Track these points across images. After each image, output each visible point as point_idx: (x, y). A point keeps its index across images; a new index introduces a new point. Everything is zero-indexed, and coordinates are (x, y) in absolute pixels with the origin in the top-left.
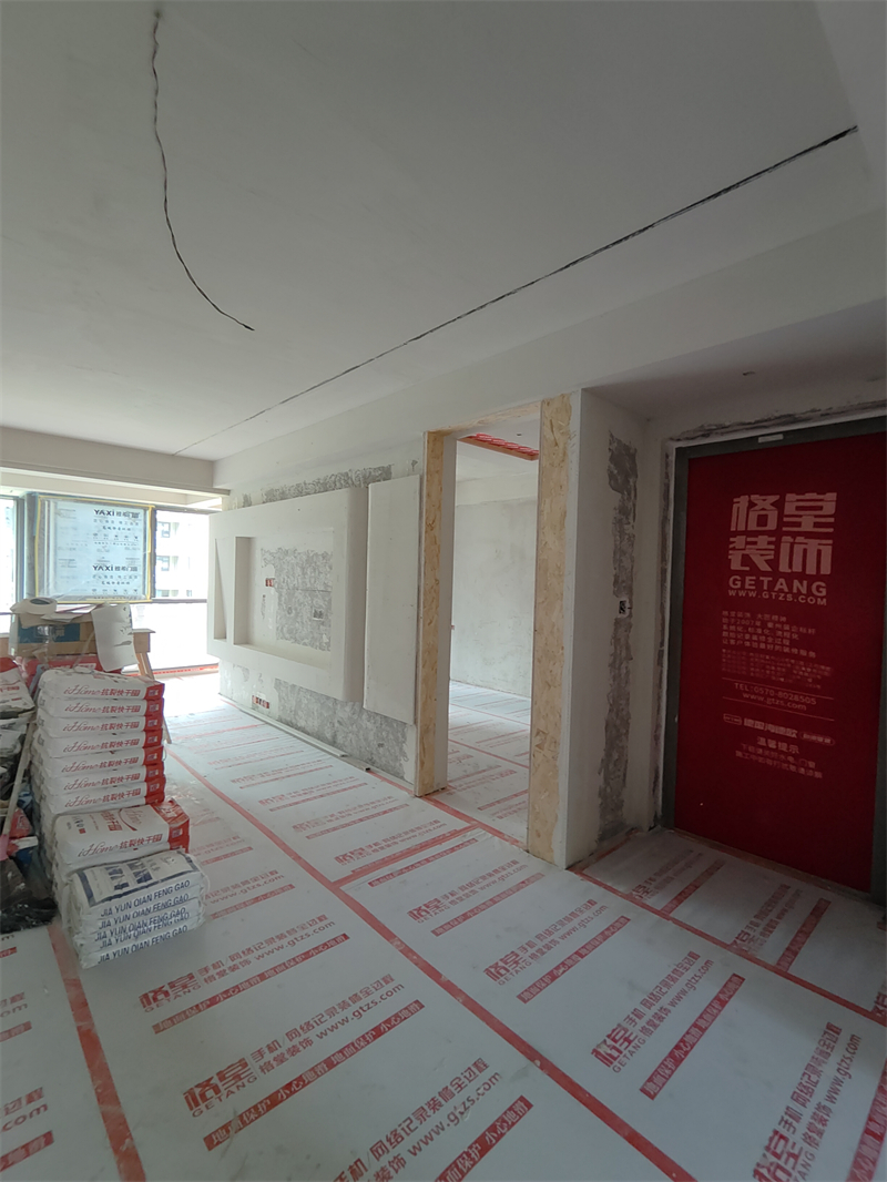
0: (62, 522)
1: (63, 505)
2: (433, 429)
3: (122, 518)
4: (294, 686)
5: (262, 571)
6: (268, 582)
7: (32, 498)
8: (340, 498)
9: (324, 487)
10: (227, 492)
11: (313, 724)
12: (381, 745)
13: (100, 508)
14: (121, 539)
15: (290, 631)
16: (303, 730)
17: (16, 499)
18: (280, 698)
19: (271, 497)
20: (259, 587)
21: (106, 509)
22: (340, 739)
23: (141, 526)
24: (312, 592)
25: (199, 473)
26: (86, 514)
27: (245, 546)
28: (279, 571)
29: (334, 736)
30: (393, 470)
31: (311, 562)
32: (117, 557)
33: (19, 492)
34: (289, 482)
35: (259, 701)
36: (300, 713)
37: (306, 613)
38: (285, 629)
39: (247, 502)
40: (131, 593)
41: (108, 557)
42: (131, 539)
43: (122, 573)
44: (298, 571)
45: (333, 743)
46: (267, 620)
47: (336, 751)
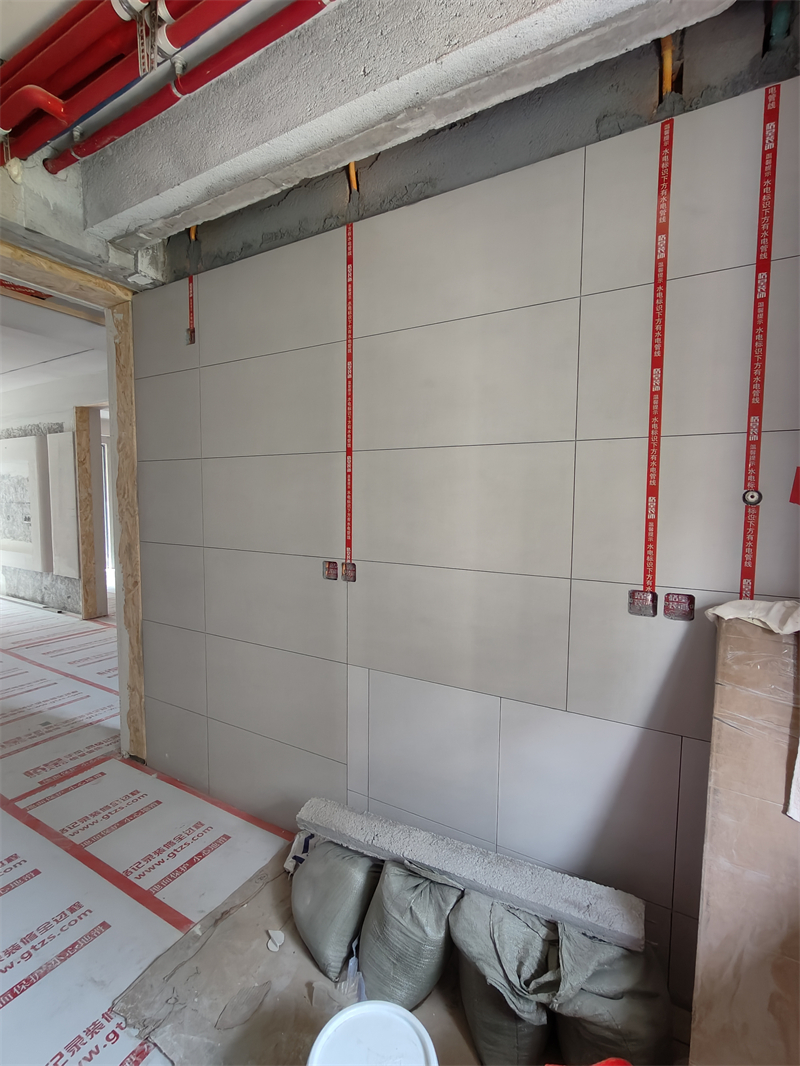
2: (78, 405)
4: (15, 569)
8: (30, 442)
9: (25, 433)
11: (29, 593)
12: (69, 597)
15: (10, 532)
16: (23, 598)
18: (7, 580)
22: (46, 599)
29: (43, 598)
30: (64, 425)
31: (20, 483)
36: (20, 587)
37: (20, 519)
38: (6, 531)
44: (12, 490)
45: (42, 603)
47: (42, 606)
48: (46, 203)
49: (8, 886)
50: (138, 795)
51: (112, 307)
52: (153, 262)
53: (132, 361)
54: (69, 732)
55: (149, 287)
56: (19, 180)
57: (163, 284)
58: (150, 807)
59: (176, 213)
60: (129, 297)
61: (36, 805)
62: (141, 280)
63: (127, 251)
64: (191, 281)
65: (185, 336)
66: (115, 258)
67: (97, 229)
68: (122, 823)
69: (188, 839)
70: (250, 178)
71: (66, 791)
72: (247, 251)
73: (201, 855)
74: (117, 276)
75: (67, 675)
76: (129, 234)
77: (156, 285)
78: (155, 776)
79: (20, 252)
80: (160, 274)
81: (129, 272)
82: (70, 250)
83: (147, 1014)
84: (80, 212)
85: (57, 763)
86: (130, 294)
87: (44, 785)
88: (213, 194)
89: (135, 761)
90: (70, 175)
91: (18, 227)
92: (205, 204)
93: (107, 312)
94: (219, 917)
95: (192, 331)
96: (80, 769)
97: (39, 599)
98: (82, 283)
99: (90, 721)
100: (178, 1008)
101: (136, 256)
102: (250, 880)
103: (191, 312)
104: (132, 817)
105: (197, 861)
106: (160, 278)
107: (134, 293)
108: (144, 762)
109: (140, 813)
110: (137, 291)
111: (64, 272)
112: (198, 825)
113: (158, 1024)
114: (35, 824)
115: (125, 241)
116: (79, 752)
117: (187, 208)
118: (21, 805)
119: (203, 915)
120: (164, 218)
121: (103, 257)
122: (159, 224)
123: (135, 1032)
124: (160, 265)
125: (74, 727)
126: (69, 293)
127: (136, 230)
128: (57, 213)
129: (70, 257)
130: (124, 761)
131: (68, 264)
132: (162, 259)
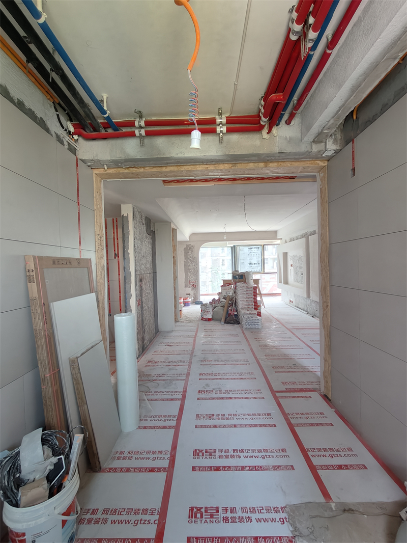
0: (241, 252)
1: (241, 247)
3: (255, 249)
4: (298, 296)
5: (290, 262)
6: (291, 266)
7: (234, 246)
8: (304, 239)
9: (301, 237)
10: (281, 239)
11: (302, 306)
12: (316, 310)
13: (249, 247)
14: (255, 255)
16: (300, 308)
17: (232, 247)
18: (295, 300)
19: (292, 240)
20: (290, 268)
21: (251, 247)
22: (308, 310)
23: (260, 251)
24: (300, 267)
25: (273, 235)
26: (246, 249)
27: (285, 255)
28: (293, 262)
30: (315, 231)
31: (300, 258)
32: (254, 261)
33: (232, 245)
34: (294, 235)
35: (291, 301)
36: (299, 303)
37: (300, 274)
38: (295, 279)
39: (286, 242)
40: (258, 271)
41: (252, 261)
42: (258, 255)
43: (256, 265)
44: (298, 261)
46: (291, 277)
47: (306, 313)
48: (286, 138)
49: (265, 425)
50: (323, 416)
51: (319, 172)
52: (335, 141)
53: (327, 195)
54: (302, 372)
55: (334, 154)
56: (276, 135)
57: (340, 150)
58: (327, 424)
59: (338, 111)
60: (326, 164)
61: (282, 397)
62: (328, 154)
63: (321, 142)
64: (353, 143)
65: (351, 173)
66: (316, 148)
67: (306, 139)
68: (312, 425)
69: (342, 454)
70: (375, 66)
71: (294, 397)
72: (385, 108)
73: (346, 467)
74: (318, 156)
75: (308, 346)
76: (320, 134)
77: (337, 152)
78: (333, 410)
79: (280, 163)
80: (339, 145)
81: (323, 152)
82: (296, 154)
83: (298, 525)
84: (300, 134)
85: (294, 383)
86: (326, 162)
87: (287, 391)
88: (355, 89)
89: (326, 397)
90: (295, 121)
91: (276, 153)
92: (352, 97)
93: (317, 174)
94: (347, 510)
95: (354, 169)
96: (301, 390)
97: (306, 309)
98: (304, 166)
99: (311, 370)
100: (312, 536)
101: (326, 143)
102: (373, 503)
103: (353, 159)
104: (317, 425)
105: (343, 469)
106: (338, 148)
107: (328, 161)
108: (330, 400)
109: (321, 425)
110: (329, 159)
111: (296, 164)
112: (350, 449)
113: (301, 535)
114: (279, 405)
115: (319, 138)
116: (303, 382)
117: (343, 105)
118: (278, 395)
119: (338, 501)
120: (333, 117)
121: (310, 151)
122: (332, 121)
123: (291, 529)
124: (339, 142)
125: (305, 370)
126: (300, 173)
127: (322, 130)
128: (290, 140)
129: (297, 157)
130: (321, 395)
131: (297, 160)
132: (339, 137)
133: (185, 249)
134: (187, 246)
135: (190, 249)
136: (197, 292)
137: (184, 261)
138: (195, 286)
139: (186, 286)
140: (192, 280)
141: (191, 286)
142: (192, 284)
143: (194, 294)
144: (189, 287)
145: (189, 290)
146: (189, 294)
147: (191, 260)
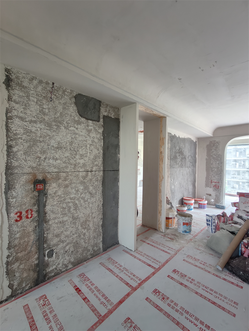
133: (207, 146)
134: (211, 142)
135: (214, 145)
136: (220, 194)
137: (206, 159)
138: (218, 186)
139: (207, 185)
140: (215, 179)
141: (212, 186)
142: (214, 184)
143: (216, 195)
144: (211, 187)
145: (210, 190)
146: (210, 195)
147: (214, 158)
